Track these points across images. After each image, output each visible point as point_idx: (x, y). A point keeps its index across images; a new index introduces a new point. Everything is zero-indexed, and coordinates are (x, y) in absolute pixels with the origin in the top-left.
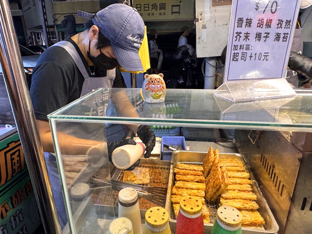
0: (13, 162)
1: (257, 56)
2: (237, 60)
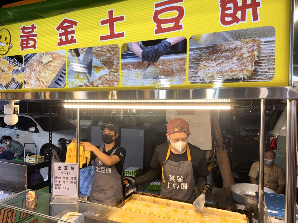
0: (8, 216)
1: (65, 188)
2: (57, 189)
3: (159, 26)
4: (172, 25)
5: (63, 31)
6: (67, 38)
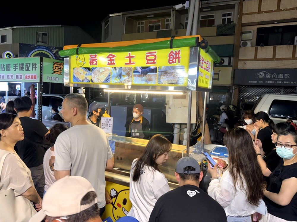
3: (148, 62)
4: (152, 61)
5: (109, 59)
6: (111, 62)
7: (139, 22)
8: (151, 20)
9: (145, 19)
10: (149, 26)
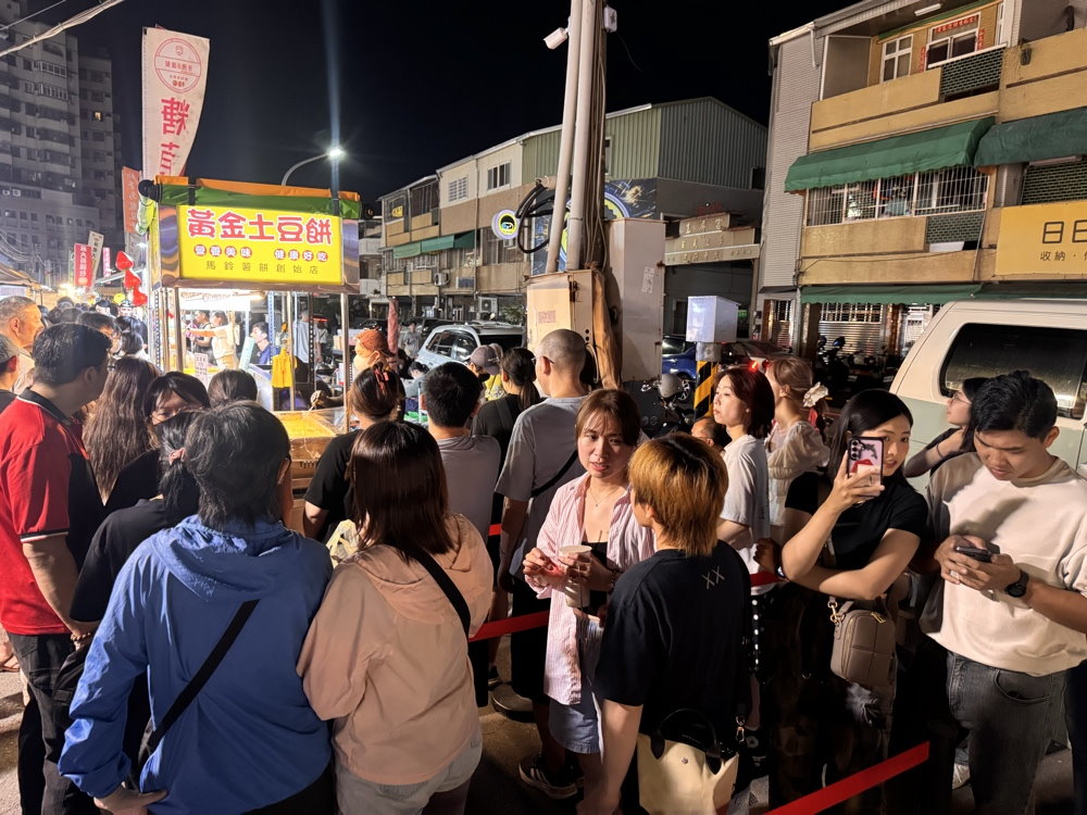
7: (890, 40)
8: (938, 24)
9: (913, 27)
10: (927, 49)
